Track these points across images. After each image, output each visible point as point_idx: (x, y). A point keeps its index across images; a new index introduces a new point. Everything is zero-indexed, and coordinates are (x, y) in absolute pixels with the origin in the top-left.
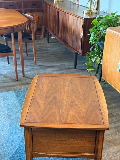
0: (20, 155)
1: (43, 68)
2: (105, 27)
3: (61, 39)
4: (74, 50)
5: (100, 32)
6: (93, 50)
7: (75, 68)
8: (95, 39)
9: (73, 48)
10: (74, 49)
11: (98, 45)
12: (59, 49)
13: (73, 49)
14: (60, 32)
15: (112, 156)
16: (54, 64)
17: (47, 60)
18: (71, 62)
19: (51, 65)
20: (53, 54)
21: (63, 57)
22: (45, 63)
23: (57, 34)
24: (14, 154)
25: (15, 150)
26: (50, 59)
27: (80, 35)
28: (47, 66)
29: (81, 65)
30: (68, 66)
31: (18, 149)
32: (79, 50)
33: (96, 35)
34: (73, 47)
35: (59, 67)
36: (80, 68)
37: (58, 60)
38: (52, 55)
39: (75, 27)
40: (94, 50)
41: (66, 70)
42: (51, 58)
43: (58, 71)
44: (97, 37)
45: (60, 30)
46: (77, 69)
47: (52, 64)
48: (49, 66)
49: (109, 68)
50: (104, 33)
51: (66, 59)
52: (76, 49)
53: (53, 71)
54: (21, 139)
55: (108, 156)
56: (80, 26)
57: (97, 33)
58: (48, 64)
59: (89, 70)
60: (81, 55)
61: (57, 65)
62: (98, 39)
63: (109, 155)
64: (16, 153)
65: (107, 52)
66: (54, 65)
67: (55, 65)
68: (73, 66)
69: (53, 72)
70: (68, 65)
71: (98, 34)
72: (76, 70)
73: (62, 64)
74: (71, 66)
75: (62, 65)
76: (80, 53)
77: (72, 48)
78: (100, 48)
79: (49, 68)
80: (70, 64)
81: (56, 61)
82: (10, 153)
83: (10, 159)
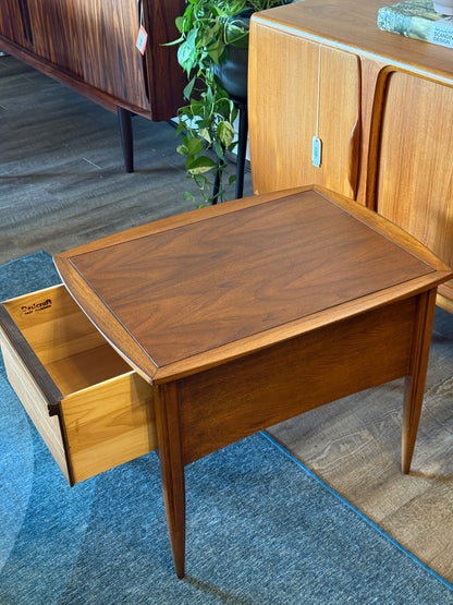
0: (48, 516)
1: (5, 186)
2: (233, 9)
3: (48, 61)
4: (116, 103)
5: (216, 28)
6: (196, 95)
7: (130, 169)
8: (203, 56)
9: (108, 94)
10: (113, 96)
11: (215, 77)
12: (42, 101)
13: (111, 100)
14: (38, 37)
15: (348, 446)
16: (44, 163)
17: (12, 153)
18: (103, 147)
19: (31, 171)
20: (22, 126)
21: (67, 131)
22: (5, 165)
23: (28, 44)
24: (25, 520)
25: (25, 505)
26: (20, 147)
27: (131, 42)
28: (19, 177)
29: (145, 156)
30: (99, 163)
31: (32, 499)
32: (135, 99)
33: (204, 41)
34: (110, 91)
35: (66, 174)
36: (148, 166)
37: (54, 147)
38: (18, 128)
39: (106, 13)
40: (203, 95)
41: (96, 182)
42: (22, 141)
43: (68, 188)
44: (210, 48)
45: (36, 25)
46: (137, 171)
47: (35, 167)
48: (25, 173)
49: (278, 158)
50: (232, 32)
51: (81, 136)
52: (123, 97)
53: (50, 192)
54: (30, 463)
55: (336, 450)
56: (128, 7)
57: (207, 35)
58: (20, 169)
59: (195, 171)
60: (149, 117)
61: (58, 168)
62: (215, 56)
63: (336, 445)
64: (31, 514)
65: (265, 101)
66: (44, 167)
67: (48, 166)
68: (121, 163)
69: (51, 197)
70: (99, 159)
71: (211, 36)
72: (133, 175)
73: (74, 159)
74: (112, 165)
75: (77, 163)
76: (143, 111)
77: (106, 93)
78: (223, 88)
79: (28, 182)
80: (104, 158)
81: (48, 152)
82: (11, 518)
83: (19, 537)
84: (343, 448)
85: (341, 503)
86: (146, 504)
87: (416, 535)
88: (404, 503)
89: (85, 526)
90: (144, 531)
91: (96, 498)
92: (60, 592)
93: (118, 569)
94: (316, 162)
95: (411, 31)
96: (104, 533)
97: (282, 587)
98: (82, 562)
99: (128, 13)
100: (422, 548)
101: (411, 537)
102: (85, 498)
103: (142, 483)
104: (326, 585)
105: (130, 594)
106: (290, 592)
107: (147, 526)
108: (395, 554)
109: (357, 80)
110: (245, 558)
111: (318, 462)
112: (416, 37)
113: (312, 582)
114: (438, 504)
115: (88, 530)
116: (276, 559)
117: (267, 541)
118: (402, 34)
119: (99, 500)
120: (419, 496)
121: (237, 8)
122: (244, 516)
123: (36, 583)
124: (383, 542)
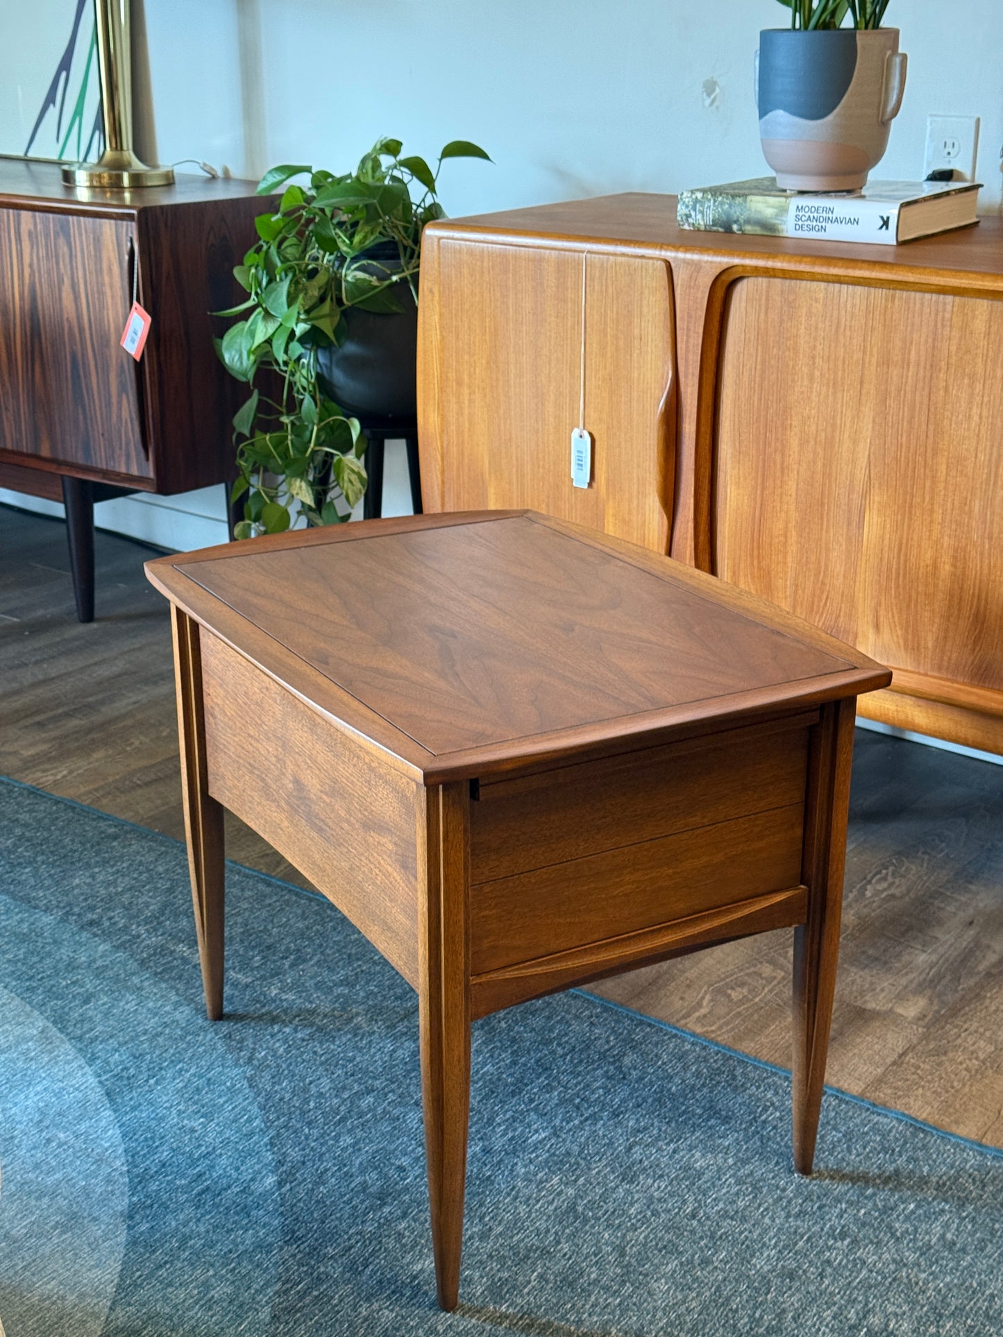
0: (180, 1175)
5: (321, 279)
7: (88, 613)
8: (303, 329)
9: (40, 459)
10: (53, 461)
13: (50, 466)
15: (744, 991)
18: (5, 588)
24: (133, 1189)
25: (119, 1164)
30: (11, 613)
31: (131, 1153)
32: (110, 460)
34: (46, 453)
36: (121, 610)
41: (20, 639)
44: (313, 314)
46: (100, 620)
49: (492, 491)
50: (356, 285)
52: (80, 461)
54: (97, 1094)
55: (722, 999)
57: (305, 290)
63: (720, 992)
64: (138, 1181)
70: (7, 606)
71: (315, 293)
72: (94, 625)
74: (42, 614)
77: (35, 457)
80: (15, 604)
82: (99, 1190)
83: (131, 1217)
84: (735, 995)
85: (775, 1074)
86: (385, 1127)
87: (936, 1105)
88: (889, 1061)
89: (271, 1180)
90: (401, 1169)
91: (272, 1133)
92: (270, 1292)
93: (376, 1237)
94: (580, 477)
95: (748, 222)
96: (317, 1184)
97: (725, 1215)
98: (291, 1236)
99: (100, 285)
100: (957, 1122)
101: (929, 1109)
102: (250, 1135)
103: (359, 1095)
104: (808, 1198)
105: (422, 1271)
106: (744, 1219)
107: (405, 1161)
108: (914, 1135)
109: (666, 305)
110: (632, 1182)
111: (699, 1020)
112: (758, 230)
113: (780, 1198)
114: (951, 1055)
115: (280, 1184)
116: (691, 1175)
117: (659, 1149)
118: (729, 230)
119: (278, 1135)
120: (912, 1048)
121: (365, 238)
122: (594, 1118)
123: (207, 1287)
124: (881, 1119)
